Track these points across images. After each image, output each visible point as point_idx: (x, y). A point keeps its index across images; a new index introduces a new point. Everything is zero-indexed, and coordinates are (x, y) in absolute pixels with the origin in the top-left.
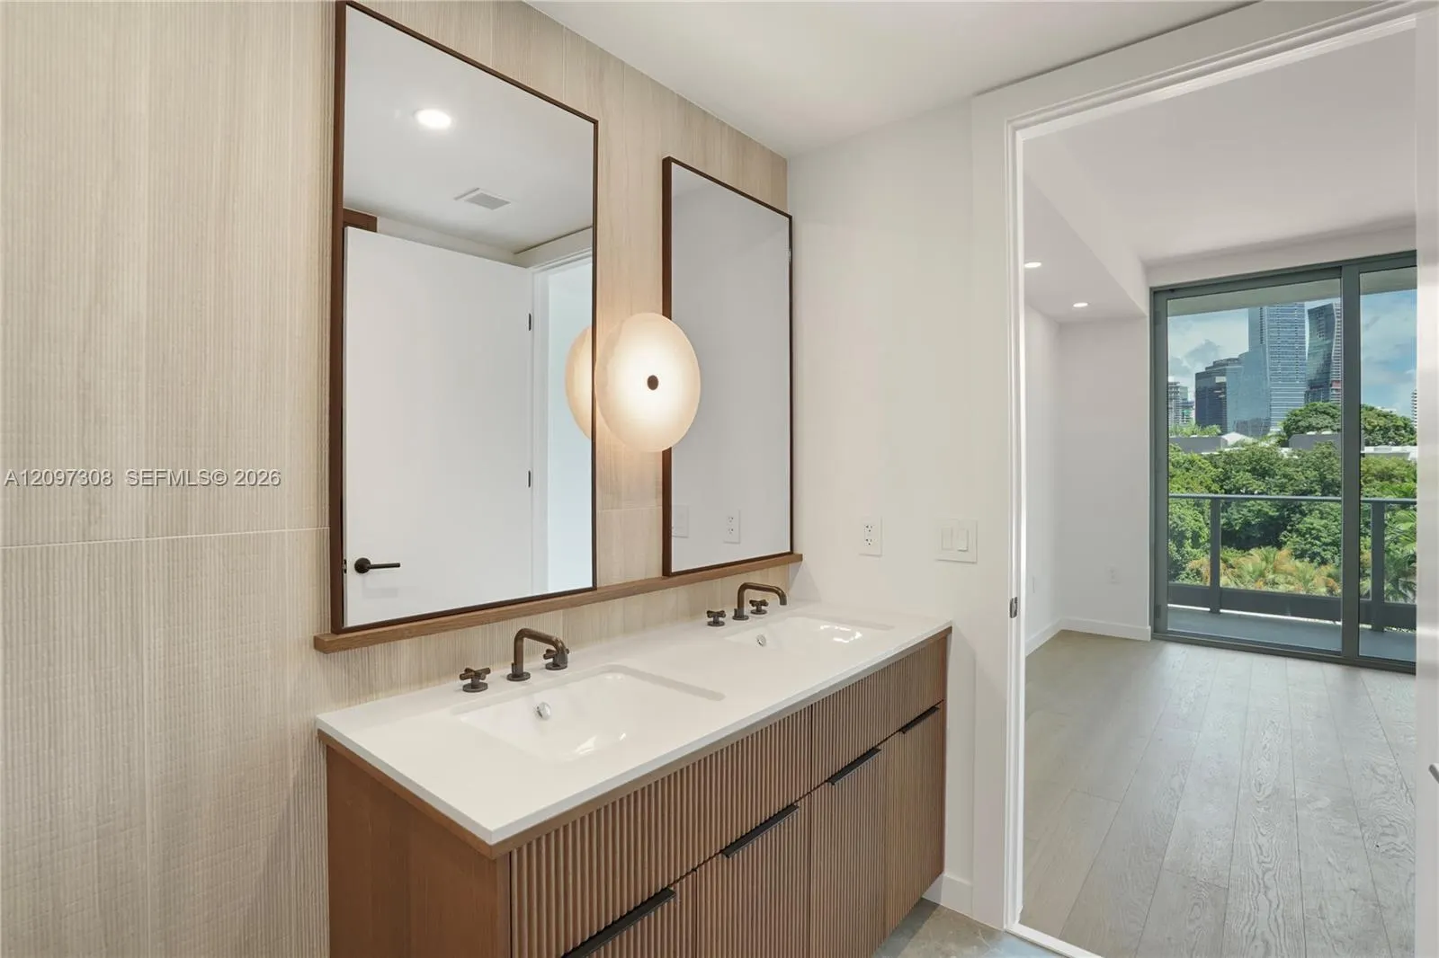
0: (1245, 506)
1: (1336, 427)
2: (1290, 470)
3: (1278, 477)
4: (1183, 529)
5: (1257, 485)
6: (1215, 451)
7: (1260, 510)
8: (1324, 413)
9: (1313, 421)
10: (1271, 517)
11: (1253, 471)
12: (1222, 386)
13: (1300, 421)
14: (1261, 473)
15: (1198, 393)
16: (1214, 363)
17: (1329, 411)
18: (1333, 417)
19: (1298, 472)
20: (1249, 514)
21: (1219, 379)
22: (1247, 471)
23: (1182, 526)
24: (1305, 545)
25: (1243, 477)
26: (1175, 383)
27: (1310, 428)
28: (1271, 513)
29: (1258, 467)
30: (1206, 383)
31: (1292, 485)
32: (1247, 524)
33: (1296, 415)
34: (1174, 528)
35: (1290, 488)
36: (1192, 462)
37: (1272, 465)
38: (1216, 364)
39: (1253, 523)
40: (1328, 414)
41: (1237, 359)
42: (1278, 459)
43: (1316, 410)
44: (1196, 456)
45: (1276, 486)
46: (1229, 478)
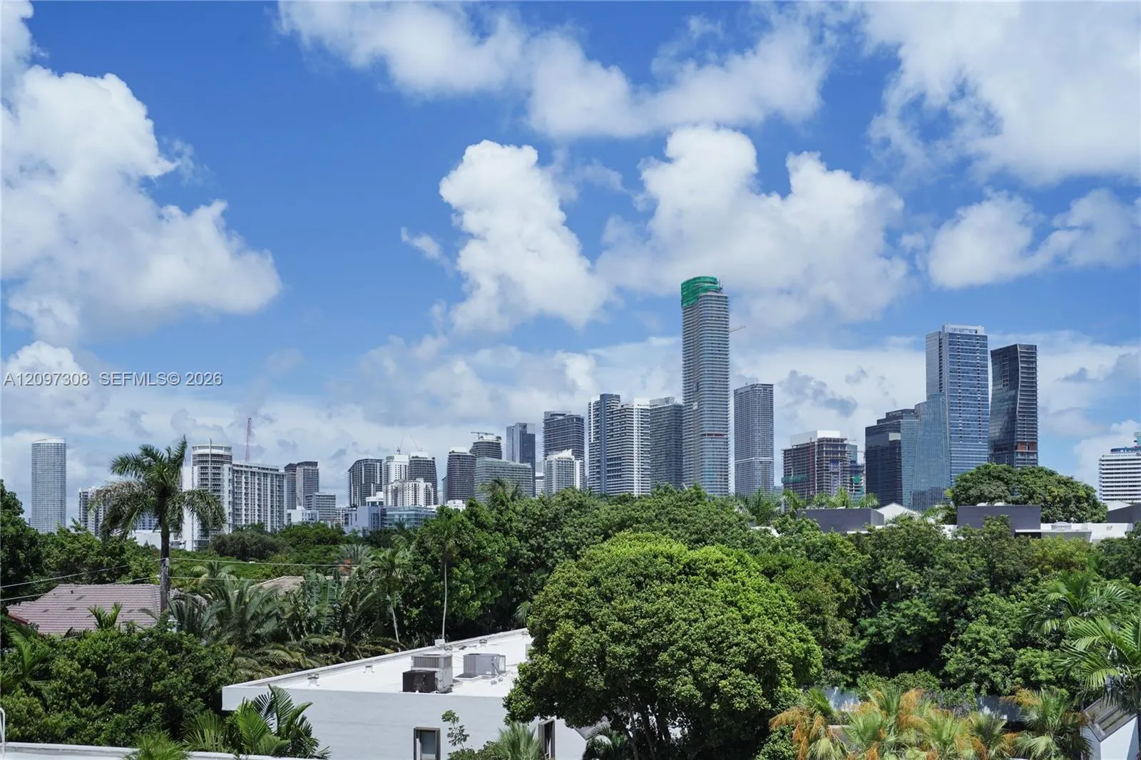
0: (898, 610)
1: (1010, 498)
2: (952, 557)
3: (938, 567)
4: (773, 656)
5: (912, 579)
6: (864, 528)
7: (916, 615)
8: (999, 478)
9: (986, 489)
10: (931, 624)
11: (908, 557)
12: (896, 444)
13: (970, 488)
14: (919, 561)
15: (868, 454)
16: (887, 414)
17: (1002, 475)
18: (1007, 483)
19: (962, 559)
20: (903, 620)
21: (893, 437)
22: (901, 557)
23: (770, 653)
24: (971, 663)
25: (896, 568)
26: (842, 440)
27: (981, 498)
28: (929, 619)
29: (913, 552)
30: (878, 441)
31: (954, 578)
32: (901, 634)
33: (966, 480)
34: (759, 655)
35: (952, 582)
36: (832, 545)
37: (931, 549)
38: (890, 416)
39: (909, 633)
40: (1002, 480)
41: (913, 411)
42: (939, 541)
43: (989, 474)
44: (838, 537)
45: (936, 579)
46: (879, 568)
